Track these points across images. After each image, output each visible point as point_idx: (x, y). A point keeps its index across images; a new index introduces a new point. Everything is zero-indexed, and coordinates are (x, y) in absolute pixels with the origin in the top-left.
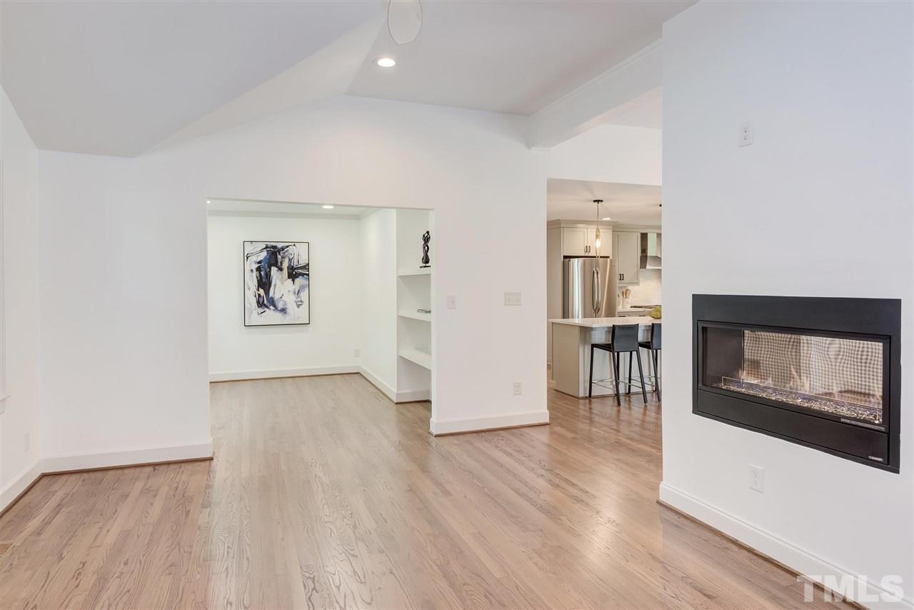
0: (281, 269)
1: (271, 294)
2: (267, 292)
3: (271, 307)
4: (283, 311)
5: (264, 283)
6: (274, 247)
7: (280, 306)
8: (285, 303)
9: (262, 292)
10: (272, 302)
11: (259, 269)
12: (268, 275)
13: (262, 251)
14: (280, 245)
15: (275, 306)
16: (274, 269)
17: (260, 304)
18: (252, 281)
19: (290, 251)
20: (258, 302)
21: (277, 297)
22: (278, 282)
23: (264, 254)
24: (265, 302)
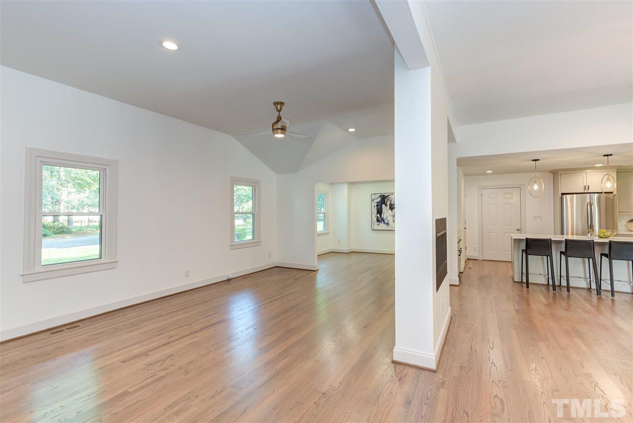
0: (386, 205)
1: (382, 216)
2: (381, 216)
3: (382, 222)
4: (388, 224)
5: (380, 212)
6: (384, 196)
7: (386, 222)
8: (388, 221)
9: (378, 215)
10: (383, 220)
11: (377, 206)
12: (381, 208)
13: (378, 198)
14: (386, 195)
15: (384, 222)
16: (383, 205)
17: (378, 221)
18: (375, 211)
19: (391, 197)
20: (377, 220)
21: (385, 218)
22: (385, 211)
23: (380, 199)
24: (380, 220)
